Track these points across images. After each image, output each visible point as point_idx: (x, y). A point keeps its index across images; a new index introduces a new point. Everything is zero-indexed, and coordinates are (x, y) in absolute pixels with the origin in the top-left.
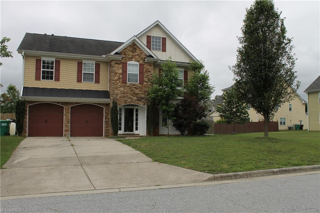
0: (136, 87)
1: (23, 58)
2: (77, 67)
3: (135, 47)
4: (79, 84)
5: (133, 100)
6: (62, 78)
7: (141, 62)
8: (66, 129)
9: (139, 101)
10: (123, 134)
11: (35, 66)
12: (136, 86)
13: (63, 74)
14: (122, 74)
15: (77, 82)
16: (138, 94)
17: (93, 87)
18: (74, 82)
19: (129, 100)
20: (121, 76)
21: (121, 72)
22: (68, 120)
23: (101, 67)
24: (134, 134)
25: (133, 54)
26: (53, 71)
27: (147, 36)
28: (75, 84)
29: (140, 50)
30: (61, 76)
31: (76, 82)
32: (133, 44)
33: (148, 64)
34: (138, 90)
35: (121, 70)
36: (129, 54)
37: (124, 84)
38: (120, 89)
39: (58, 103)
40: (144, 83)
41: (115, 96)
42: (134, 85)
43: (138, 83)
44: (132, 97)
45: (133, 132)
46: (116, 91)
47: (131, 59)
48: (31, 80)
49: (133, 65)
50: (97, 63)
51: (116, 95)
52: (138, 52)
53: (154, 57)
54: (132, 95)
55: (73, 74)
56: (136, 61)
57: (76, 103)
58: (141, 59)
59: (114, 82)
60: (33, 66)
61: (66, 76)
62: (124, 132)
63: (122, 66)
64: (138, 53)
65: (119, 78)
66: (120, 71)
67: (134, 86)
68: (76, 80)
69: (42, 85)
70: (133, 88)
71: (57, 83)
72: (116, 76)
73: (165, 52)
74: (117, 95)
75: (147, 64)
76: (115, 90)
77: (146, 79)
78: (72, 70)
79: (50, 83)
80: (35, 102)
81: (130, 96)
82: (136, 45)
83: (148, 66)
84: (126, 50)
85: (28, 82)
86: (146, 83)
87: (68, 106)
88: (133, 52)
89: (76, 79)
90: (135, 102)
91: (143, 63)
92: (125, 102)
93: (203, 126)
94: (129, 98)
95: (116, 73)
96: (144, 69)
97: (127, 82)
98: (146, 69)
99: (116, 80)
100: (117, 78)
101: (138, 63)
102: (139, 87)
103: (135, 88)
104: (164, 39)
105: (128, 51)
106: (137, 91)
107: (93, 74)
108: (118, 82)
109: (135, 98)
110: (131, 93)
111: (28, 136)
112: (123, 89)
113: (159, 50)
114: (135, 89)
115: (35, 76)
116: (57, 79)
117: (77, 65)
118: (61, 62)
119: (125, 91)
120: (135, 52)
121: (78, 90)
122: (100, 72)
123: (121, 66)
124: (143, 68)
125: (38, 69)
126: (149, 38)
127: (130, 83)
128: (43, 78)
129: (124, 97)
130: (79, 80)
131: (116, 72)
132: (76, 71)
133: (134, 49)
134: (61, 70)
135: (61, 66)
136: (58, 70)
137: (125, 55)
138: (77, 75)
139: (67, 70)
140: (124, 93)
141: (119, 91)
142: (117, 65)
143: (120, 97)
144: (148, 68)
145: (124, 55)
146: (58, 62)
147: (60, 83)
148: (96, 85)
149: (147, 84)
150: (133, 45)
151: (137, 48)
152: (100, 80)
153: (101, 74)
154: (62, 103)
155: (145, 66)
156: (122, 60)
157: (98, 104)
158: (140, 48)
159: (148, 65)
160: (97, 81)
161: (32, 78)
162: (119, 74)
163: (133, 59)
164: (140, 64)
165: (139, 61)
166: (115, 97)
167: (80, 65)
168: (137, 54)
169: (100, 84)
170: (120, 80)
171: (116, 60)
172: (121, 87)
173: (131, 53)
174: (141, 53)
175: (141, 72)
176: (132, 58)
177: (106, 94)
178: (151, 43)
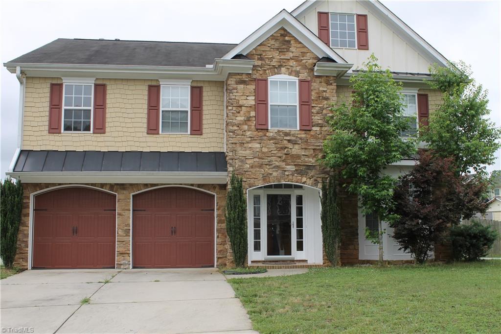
0: (294, 138)
1: (21, 83)
2: (146, 97)
3: (287, 38)
4: (152, 138)
5: (287, 173)
6: (111, 125)
7: (304, 75)
8: (122, 250)
9: (302, 175)
10: (263, 260)
11: (48, 99)
12: (293, 135)
13: (113, 115)
14: (255, 108)
15: (148, 134)
16: (298, 157)
17: (186, 145)
18: (140, 135)
19: (275, 174)
20: (253, 114)
21: (253, 103)
22: (126, 228)
23: (204, 94)
24: (293, 261)
25: (282, 57)
26: (90, 110)
27: (320, 14)
28: (143, 139)
29: (299, 45)
30: (108, 120)
31: (145, 134)
32: (282, 32)
33: (323, 80)
34: (297, 146)
35: (253, 98)
36: (273, 58)
37: (261, 134)
38: (250, 145)
39: (102, 185)
40: (314, 128)
41: (238, 164)
42: (287, 134)
43: (298, 129)
44: (283, 164)
45: (291, 255)
46: (241, 152)
47: (276, 69)
48: (39, 134)
49: (283, 83)
50: (195, 85)
51: (242, 161)
52: (294, 51)
53: (335, 62)
54: (283, 161)
55: (137, 115)
56: (290, 74)
57: (146, 185)
58: (305, 67)
59: (235, 128)
60: (43, 100)
61: (122, 120)
62: (268, 254)
63: (254, 87)
64: (294, 54)
65: (249, 119)
66: (251, 100)
67: (288, 138)
68: (145, 130)
69: (65, 143)
70: (286, 142)
71: (99, 139)
72: (239, 113)
73: (368, 49)
74: (244, 160)
75: (318, 80)
76: (238, 148)
77: (317, 119)
78: (134, 106)
79: (82, 139)
80: (47, 185)
81: (277, 164)
82: (288, 32)
83: (323, 84)
84: (263, 48)
85: (32, 138)
86: (318, 129)
87: (125, 192)
88: (281, 51)
89: (145, 125)
90: (290, 177)
91: (309, 78)
92: (265, 177)
93: (475, 236)
94: (274, 167)
95: (241, 106)
96: (313, 93)
97: (269, 128)
98: (317, 93)
99: (240, 124)
100: (242, 119)
101: (296, 80)
102: (301, 139)
103: (289, 141)
104: (362, 18)
105: (268, 49)
106: (296, 150)
107: (187, 112)
108: (246, 127)
109: (291, 168)
110: (279, 155)
111: (33, 268)
112: (258, 146)
113: (351, 45)
114: (290, 146)
115: (47, 123)
116: (100, 129)
117: (146, 93)
118: (108, 88)
119: (265, 150)
120: (288, 50)
121: (151, 152)
122: (204, 108)
123: (252, 87)
124: (310, 91)
125: (55, 106)
126: (323, 17)
127: (276, 129)
128: (67, 128)
129: (261, 166)
130: (152, 129)
131: (241, 103)
132: (146, 106)
133: (284, 44)
134: (108, 106)
135: (108, 96)
136: (101, 105)
137: (261, 59)
138: (146, 116)
139: (122, 106)
140: (261, 156)
141: (248, 152)
142: (242, 86)
143: (252, 167)
144: (321, 89)
145: (259, 59)
146: (100, 89)
147: (106, 139)
148: (195, 138)
149: (321, 130)
150: (282, 35)
151: (292, 42)
152: (204, 126)
153: (204, 112)
154: (112, 186)
155: (315, 85)
156: (255, 72)
157: (199, 186)
158: (300, 40)
159: (321, 82)
160: (197, 130)
161: (42, 128)
162: (248, 109)
163: (283, 69)
164: (301, 81)
165: (297, 74)
166: (239, 166)
167: (154, 91)
168: (291, 55)
169: (204, 136)
170: (250, 123)
171: (238, 74)
172: (253, 139)
173: (276, 54)
174: (304, 54)
175: (305, 103)
176: (280, 66)
177: (218, 160)
178: (330, 30)
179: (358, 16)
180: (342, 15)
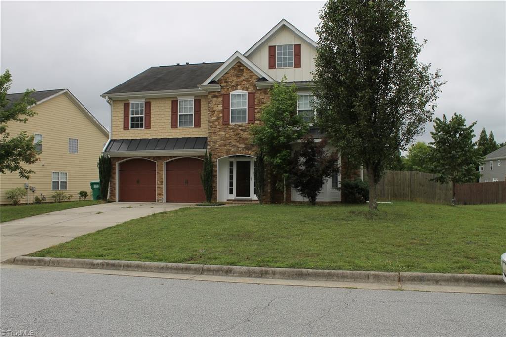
0: (243, 128)
1: (110, 104)
2: (171, 108)
3: (241, 68)
4: (174, 130)
5: (240, 149)
6: (153, 124)
7: (251, 90)
8: (159, 192)
9: (248, 150)
10: (233, 199)
11: (123, 112)
12: (244, 126)
13: (154, 118)
14: (223, 111)
15: (172, 128)
16: (246, 139)
17: (192, 134)
18: (168, 129)
19: (233, 150)
20: (221, 115)
21: (221, 108)
22: (161, 180)
23: (202, 103)
24: (251, 200)
25: (238, 80)
26: (143, 117)
27: (270, 47)
28: (170, 131)
29: (248, 72)
30: (152, 121)
31: (170, 128)
32: (239, 64)
34: (246, 133)
35: (221, 105)
36: (233, 80)
37: (225, 126)
38: (219, 133)
39: (150, 157)
40: (256, 122)
41: (212, 144)
42: (240, 126)
43: (247, 122)
44: (237, 144)
45: (249, 196)
46: (214, 138)
47: (235, 88)
48: (119, 131)
49: (239, 95)
50: (197, 98)
51: (214, 143)
52: (246, 75)
53: (267, 80)
54: (238, 142)
55: (167, 118)
56: (243, 90)
57: (171, 157)
58: (251, 84)
59: (211, 124)
60: (121, 112)
61: (158, 121)
62: (237, 196)
63: (222, 99)
64: (246, 77)
65: (218, 118)
66: (220, 107)
67: (240, 128)
68: (170, 126)
69: (132, 135)
70: (239, 131)
71: (148, 132)
72: (213, 115)
73: (300, 67)
74: (215, 142)
75: (259, 92)
76: (213, 135)
77: (258, 116)
78: (165, 113)
79: (139, 132)
80: (124, 158)
81: (234, 144)
82: (242, 64)
83: (262, 94)
84: (227, 75)
85: (116, 133)
86: (258, 122)
87: (160, 161)
88: (238, 76)
89: (170, 123)
90: (242, 151)
91: (254, 91)
92: (228, 152)
94: (233, 146)
95: (214, 111)
96: (256, 100)
97: (230, 123)
98: (259, 100)
99: (214, 121)
100: (215, 118)
101: (246, 93)
102: (248, 128)
103: (241, 130)
104: (297, 48)
105: (231, 75)
106: (245, 135)
107: (192, 114)
108: (217, 123)
109: (242, 146)
110: (236, 138)
111: (119, 201)
112: (224, 133)
113: (290, 65)
114: (242, 133)
115: (123, 125)
116: (148, 127)
117: (171, 105)
118: (152, 103)
119: (227, 136)
120: (242, 75)
121: (174, 138)
122: (202, 112)
123: (221, 99)
124: (254, 99)
125: (126, 115)
126: (272, 49)
127: (234, 123)
128: (133, 127)
129: (225, 145)
130: (174, 126)
131: (214, 109)
132: (171, 113)
133: (239, 72)
134: (152, 114)
135: (152, 108)
136: (148, 114)
137: (226, 82)
138: (170, 118)
139: (159, 113)
140: (225, 139)
141: (218, 137)
142: (215, 99)
143: (220, 146)
144: (261, 97)
145: (225, 82)
146: (148, 105)
147: (151, 132)
148: (197, 130)
149: (260, 123)
150: (238, 66)
151: (244, 70)
152: (202, 122)
153: (202, 114)
154: (154, 158)
155: (257, 95)
156: (222, 90)
157: (199, 156)
158: (249, 68)
159: (261, 93)
160: (198, 125)
161: (120, 128)
162: (218, 112)
163: (239, 87)
164: (249, 93)
165: (247, 89)
166: (213, 145)
167: (175, 103)
168: (244, 78)
169: (201, 128)
170: (219, 121)
171: (213, 92)
172: (220, 130)
173: (235, 78)
174: (251, 76)
175: (251, 106)
176: (237, 85)
177: (201, 142)
178: (277, 57)
179: (295, 45)
180: (285, 46)
